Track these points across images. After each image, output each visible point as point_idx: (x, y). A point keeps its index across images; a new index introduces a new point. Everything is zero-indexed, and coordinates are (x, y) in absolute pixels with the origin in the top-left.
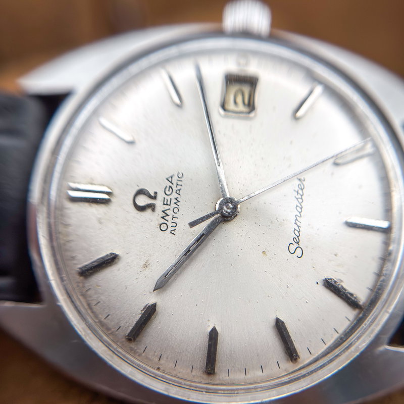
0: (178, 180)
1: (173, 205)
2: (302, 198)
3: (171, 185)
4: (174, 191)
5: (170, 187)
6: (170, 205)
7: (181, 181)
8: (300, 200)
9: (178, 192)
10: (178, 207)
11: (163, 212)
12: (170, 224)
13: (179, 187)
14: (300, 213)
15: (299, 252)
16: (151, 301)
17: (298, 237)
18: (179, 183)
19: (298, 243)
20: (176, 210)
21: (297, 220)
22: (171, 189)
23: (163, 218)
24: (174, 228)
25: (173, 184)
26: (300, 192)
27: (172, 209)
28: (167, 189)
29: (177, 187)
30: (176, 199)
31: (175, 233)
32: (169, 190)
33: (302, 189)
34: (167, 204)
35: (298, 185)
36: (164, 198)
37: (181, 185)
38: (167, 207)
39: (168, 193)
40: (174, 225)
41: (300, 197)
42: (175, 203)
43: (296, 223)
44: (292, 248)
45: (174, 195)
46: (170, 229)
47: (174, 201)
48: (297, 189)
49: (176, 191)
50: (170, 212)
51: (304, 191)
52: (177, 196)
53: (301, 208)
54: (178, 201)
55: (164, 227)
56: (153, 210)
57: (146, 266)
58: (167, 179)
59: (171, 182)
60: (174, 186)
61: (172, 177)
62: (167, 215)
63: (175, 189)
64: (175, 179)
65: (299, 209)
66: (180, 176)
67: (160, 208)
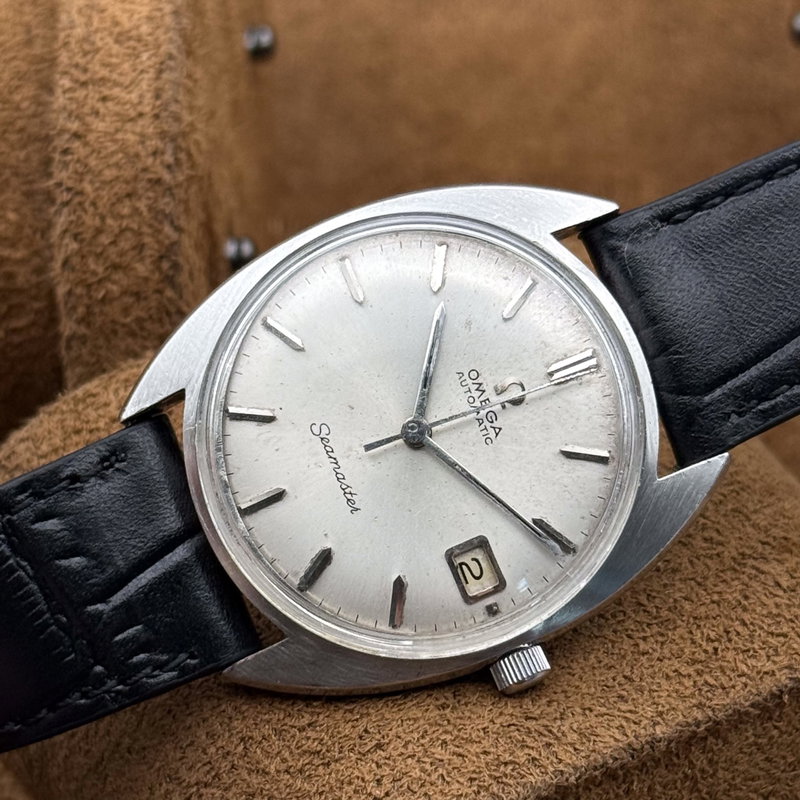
3: (493, 425)
5: (492, 422)
8: (344, 487)
12: (469, 382)
13: (482, 427)
15: (316, 430)
18: (485, 432)
19: (322, 439)
23: (480, 384)
24: (463, 379)
26: (349, 496)
27: (476, 399)
28: (494, 418)
33: (349, 500)
34: (484, 401)
39: (491, 414)
40: (464, 384)
44: (325, 430)
46: (466, 376)
55: (474, 375)
56: (496, 389)
58: (500, 429)
59: (494, 428)
60: (488, 425)
61: (497, 434)
62: (477, 390)
63: (486, 423)
64: (492, 434)
65: (340, 476)
66: (488, 441)
67: (490, 394)
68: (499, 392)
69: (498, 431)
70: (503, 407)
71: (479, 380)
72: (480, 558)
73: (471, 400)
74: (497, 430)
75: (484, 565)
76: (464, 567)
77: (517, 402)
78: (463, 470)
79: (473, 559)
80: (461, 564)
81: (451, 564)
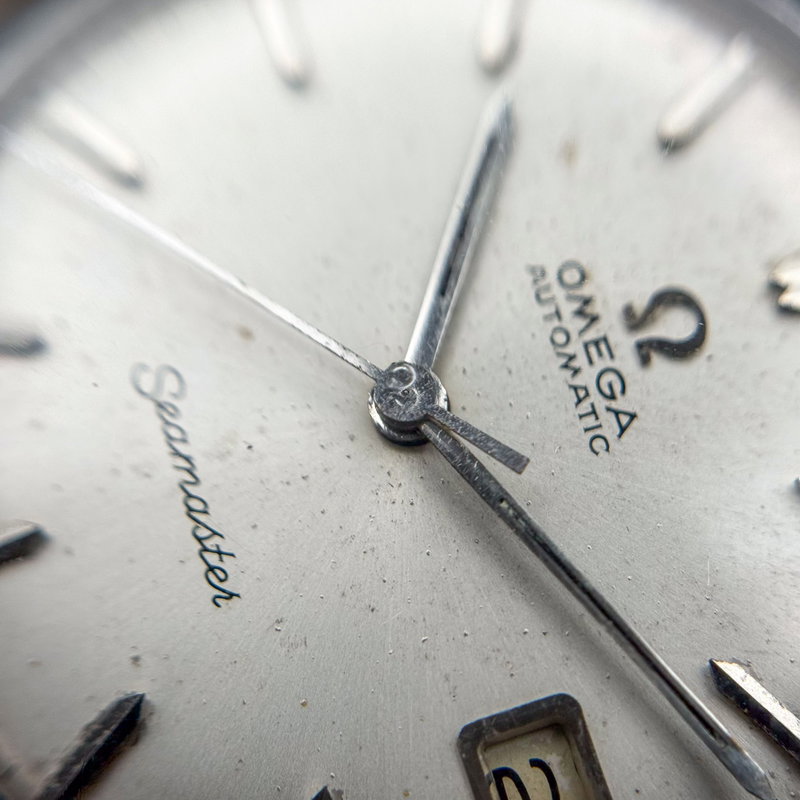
0: (600, 426)
1: (575, 348)
2: (200, 540)
3: (614, 405)
4: (593, 389)
5: (613, 397)
6: (586, 346)
7: (586, 430)
8: (203, 533)
9: (582, 394)
10: (561, 350)
12: (559, 293)
13: (585, 407)
14: (190, 496)
15: (147, 382)
17: (167, 423)
18: (591, 421)
19: (160, 406)
21: (190, 472)
22: (607, 391)
23: (587, 301)
25: (609, 409)
26: (213, 559)
27: (574, 336)
28: (617, 388)
29: (593, 406)
30: (576, 371)
32: (610, 386)
33: (211, 569)
34: (596, 343)
35: (226, 575)
36: (612, 356)
37: (581, 417)
38: (592, 334)
39: (610, 377)
40: (543, 296)
41: (208, 544)
42: (572, 358)
43: (187, 459)
44: (171, 385)
45: (587, 378)
46: (551, 278)
47: (581, 361)
48: (228, 564)
49: (587, 395)
50: (575, 325)
51: (204, 567)
52: (578, 381)
53: (190, 509)
54: (566, 366)
55: (572, 276)
56: (628, 312)
58: (633, 416)
59: (617, 413)
60: (601, 404)
61: (623, 430)
62: (577, 313)
63: (595, 397)
64: (610, 427)
65: (195, 504)
66: (599, 444)
67: (611, 325)
68: (634, 320)
69: (626, 421)
70: (645, 361)
71: (586, 291)
72: (553, 760)
73: (560, 338)
74: (624, 420)
75: (563, 783)
76: (508, 783)
77: (682, 351)
78: (520, 514)
79: (536, 763)
80: (500, 774)
81: (471, 767)
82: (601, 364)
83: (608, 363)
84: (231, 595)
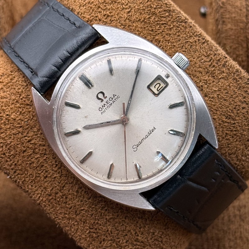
3: (113, 98)
8: (149, 134)
11: (104, 104)
12: (103, 110)
13: (115, 101)
15: (135, 149)
16: (80, 129)
17: (139, 145)
18: (116, 99)
19: (137, 146)
20: (108, 107)
23: (102, 106)
26: (151, 132)
27: (107, 106)
28: (111, 98)
30: (111, 103)
31: (103, 114)
33: (152, 131)
34: (107, 103)
38: (106, 104)
40: (104, 111)
41: (150, 133)
42: (110, 105)
44: (134, 147)
46: (102, 111)
47: (110, 103)
48: (151, 130)
51: (153, 132)
53: (147, 137)
55: (100, 109)
57: (86, 117)
58: (113, 95)
59: (114, 97)
61: (115, 95)
62: (105, 107)
63: (113, 100)
64: (116, 97)
66: (118, 97)
67: (104, 102)
68: (102, 100)
70: (106, 97)
71: (102, 107)
74: (114, 96)
76: (158, 89)
79: (155, 88)
81: (158, 94)
82: (109, 101)
83: (109, 100)
84: (154, 128)
